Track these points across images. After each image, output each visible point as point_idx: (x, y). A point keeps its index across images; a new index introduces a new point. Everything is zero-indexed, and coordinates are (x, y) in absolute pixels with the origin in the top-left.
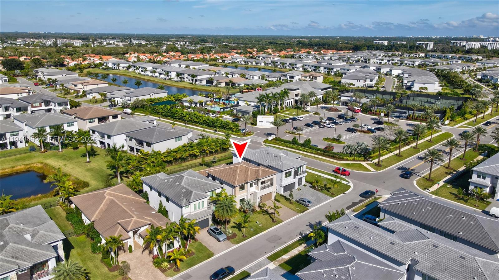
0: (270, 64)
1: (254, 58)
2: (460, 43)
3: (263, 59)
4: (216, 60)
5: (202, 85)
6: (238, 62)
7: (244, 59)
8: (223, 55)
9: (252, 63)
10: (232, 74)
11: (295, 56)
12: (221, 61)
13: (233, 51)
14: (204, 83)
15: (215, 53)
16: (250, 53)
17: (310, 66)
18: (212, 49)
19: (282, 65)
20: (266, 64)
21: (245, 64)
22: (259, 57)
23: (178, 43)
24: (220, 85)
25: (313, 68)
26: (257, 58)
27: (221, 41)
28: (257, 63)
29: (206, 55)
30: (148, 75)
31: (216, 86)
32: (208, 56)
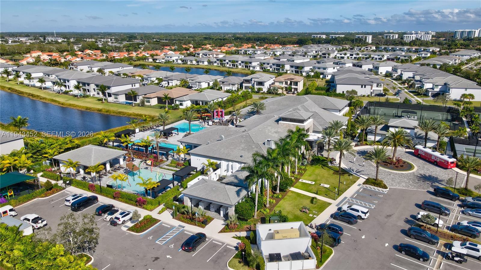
0: (215, 62)
1: (192, 56)
2: (393, 36)
3: (204, 56)
4: (145, 58)
5: (117, 103)
6: (174, 61)
7: (180, 57)
8: (154, 52)
9: (191, 61)
10: (168, 80)
11: (240, 52)
12: (151, 60)
13: (165, 47)
14: (122, 99)
15: (144, 50)
16: (187, 49)
17: (270, 65)
18: (140, 46)
19: (231, 64)
20: (210, 62)
21: (183, 64)
22: (199, 54)
23: (102, 40)
24: (149, 102)
25: (275, 67)
26: (196, 55)
27: (151, 38)
28: (198, 62)
29: (132, 53)
30: (34, 86)
31: (142, 104)
32: (134, 54)
